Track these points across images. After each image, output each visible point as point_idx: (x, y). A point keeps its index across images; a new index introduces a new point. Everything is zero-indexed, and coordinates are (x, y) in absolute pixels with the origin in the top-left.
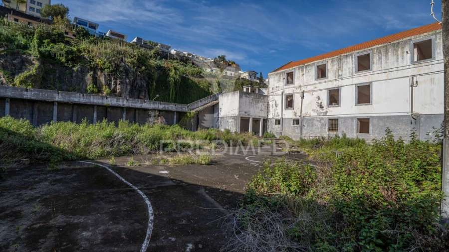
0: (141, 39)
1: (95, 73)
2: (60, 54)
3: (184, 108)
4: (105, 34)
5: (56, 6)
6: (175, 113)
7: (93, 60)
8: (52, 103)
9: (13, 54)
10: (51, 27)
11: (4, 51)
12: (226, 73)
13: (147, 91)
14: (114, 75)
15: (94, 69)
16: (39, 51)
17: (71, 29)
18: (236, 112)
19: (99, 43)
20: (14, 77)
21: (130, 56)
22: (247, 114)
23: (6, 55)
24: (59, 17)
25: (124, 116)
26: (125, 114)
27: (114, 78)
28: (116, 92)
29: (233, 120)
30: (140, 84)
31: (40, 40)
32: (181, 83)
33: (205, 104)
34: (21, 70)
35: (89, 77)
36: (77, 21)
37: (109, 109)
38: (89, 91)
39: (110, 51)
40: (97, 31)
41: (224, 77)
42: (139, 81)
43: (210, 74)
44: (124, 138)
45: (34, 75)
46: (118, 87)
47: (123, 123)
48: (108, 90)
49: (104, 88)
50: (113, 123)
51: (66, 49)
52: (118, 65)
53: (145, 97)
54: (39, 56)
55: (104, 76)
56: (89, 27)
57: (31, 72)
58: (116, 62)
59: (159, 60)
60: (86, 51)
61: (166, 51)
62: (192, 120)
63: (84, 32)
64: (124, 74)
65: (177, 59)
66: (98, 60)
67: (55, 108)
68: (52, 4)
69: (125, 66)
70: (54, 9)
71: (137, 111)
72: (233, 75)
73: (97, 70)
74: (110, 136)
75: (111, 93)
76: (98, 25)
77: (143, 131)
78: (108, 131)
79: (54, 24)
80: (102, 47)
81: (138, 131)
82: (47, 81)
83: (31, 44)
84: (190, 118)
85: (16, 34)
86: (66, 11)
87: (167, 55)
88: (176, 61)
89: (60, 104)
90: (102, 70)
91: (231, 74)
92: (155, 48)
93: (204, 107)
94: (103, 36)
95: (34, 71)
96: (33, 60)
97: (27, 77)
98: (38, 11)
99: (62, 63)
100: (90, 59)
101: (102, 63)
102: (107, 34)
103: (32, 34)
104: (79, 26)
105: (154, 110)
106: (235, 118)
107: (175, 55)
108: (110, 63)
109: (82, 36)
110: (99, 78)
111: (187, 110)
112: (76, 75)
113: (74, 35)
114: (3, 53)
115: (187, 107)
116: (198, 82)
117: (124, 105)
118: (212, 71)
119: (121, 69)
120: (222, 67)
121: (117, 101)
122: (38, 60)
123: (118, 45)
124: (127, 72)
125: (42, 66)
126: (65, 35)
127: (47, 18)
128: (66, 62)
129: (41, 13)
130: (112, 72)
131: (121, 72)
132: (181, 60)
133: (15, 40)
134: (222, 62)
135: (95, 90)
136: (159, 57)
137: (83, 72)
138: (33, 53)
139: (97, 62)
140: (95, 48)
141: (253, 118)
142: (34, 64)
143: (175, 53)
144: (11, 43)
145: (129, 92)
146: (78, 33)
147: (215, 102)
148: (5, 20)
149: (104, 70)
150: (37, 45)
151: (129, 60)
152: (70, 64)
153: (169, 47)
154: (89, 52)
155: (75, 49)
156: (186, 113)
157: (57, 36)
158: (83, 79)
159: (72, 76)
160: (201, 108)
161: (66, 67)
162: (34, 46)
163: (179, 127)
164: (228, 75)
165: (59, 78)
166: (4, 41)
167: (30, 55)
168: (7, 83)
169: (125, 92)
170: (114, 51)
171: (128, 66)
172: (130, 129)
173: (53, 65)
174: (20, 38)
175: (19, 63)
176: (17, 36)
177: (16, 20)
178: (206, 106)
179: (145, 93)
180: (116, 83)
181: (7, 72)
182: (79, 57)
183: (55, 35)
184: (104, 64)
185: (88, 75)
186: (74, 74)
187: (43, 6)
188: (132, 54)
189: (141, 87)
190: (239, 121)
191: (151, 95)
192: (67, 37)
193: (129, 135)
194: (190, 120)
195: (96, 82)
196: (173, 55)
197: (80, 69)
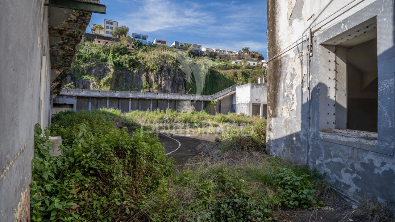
0: (179, 42)
1: (147, 73)
2: (126, 63)
3: (208, 98)
4: (153, 42)
5: (121, 27)
6: (203, 102)
7: (146, 64)
8: (128, 99)
9: (99, 65)
10: (119, 43)
11: (95, 64)
12: (249, 64)
13: (184, 84)
14: (160, 74)
15: (147, 71)
16: (113, 62)
17: (131, 42)
18: (248, 100)
19: (149, 51)
20: (100, 81)
21: (170, 58)
22: (257, 101)
23: (96, 66)
24: (124, 36)
25: (168, 105)
26: (169, 104)
27: (160, 76)
28: (162, 86)
29: (246, 106)
30: (178, 79)
31: (113, 54)
32: (210, 75)
33: (225, 94)
34: (104, 76)
35: (143, 77)
36: (134, 36)
37: (159, 101)
38: (144, 87)
39: (157, 56)
40: (148, 41)
41: (248, 67)
42: (177, 77)
43: (235, 66)
44: (169, 119)
45: (111, 79)
46: (163, 82)
47: (168, 110)
48: (156, 85)
49: (154, 84)
50: (163, 111)
51: (129, 59)
52: (162, 66)
53: (182, 89)
54: (113, 65)
55: (153, 75)
56: (142, 39)
57: (109, 77)
58: (161, 64)
59: (193, 57)
60: (141, 58)
61: (198, 49)
62: (215, 107)
63: (139, 43)
64: (167, 73)
65: (207, 55)
66: (149, 64)
67: (130, 102)
68: (118, 27)
69: (167, 67)
70: (120, 30)
71: (176, 102)
72: (256, 65)
73: (148, 71)
74: (162, 118)
75: (158, 87)
76: (148, 37)
77: (180, 115)
78: (160, 115)
79: (120, 41)
80: (151, 54)
81: (177, 115)
82: (118, 81)
83: (108, 58)
84: (214, 106)
85: (100, 51)
86: (127, 30)
87: (199, 53)
88: (206, 57)
89: (132, 99)
90: (152, 71)
91: (254, 64)
92: (189, 48)
93: (224, 96)
94: (151, 44)
95: (111, 76)
96: (110, 68)
97: (108, 80)
98: (111, 33)
99: (127, 69)
100: (144, 64)
101: (152, 66)
102: (154, 43)
103: (109, 50)
104: (135, 39)
105: (187, 100)
106: (248, 104)
107: (205, 52)
108: (157, 65)
109: (138, 46)
110: (150, 76)
111: (211, 99)
112: (135, 76)
113: (133, 47)
114: (94, 66)
115: (211, 97)
116: (224, 74)
117: (168, 98)
118: (236, 63)
119: (165, 69)
120: (246, 58)
121: (164, 96)
122: (113, 68)
123: (162, 51)
124: (169, 71)
125: (115, 72)
126: (127, 48)
127: (116, 37)
128: (129, 68)
129: (112, 34)
130: (159, 71)
131: (165, 71)
132: (210, 56)
133: (100, 56)
134: (246, 54)
135: (148, 86)
136: (192, 55)
137: (140, 73)
138: (110, 64)
139: (149, 66)
140: (147, 55)
141: (263, 104)
142: (111, 71)
143: (205, 50)
144: (98, 58)
145: (171, 86)
146: (135, 45)
147: (233, 92)
148: (94, 43)
149: (153, 71)
150: (112, 58)
151: (170, 61)
152: (131, 69)
153: (201, 46)
154: (143, 58)
155: (134, 57)
156: (210, 102)
157: (123, 49)
158: (140, 79)
159: (133, 77)
160: (222, 97)
161: (129, 71)
162: (111, 59)
163: (205, 112)
164: (251, 65)
165: (125, 79)
166: (94, 58)
167: (109, 65)
168: (97, 84)
169: (168, 86)
170: (159, 56)
171: (170, 66)
172: (172, 114)
173: (121, 70)
174: (102, 54)
175: (102, 71)
176: (100, 53)
177: (99, 42)
178: (226, 95)
179: (183, 86)
180: (161, 80)
181: (96, 77)
182: (137, 63)
183: (122, 49)
184: (153, 66)
185: (143, 75)
186: (134, 76)
187: (114, 29)
188: (172, 57)
189: (179, 81)
190: (251, 106)
191: (187, 87)
192: (129, 49)
193: (172, 117)
194: (213, 107)
195: (148, 80)
196: (204, 52)
197: (137, 72)
